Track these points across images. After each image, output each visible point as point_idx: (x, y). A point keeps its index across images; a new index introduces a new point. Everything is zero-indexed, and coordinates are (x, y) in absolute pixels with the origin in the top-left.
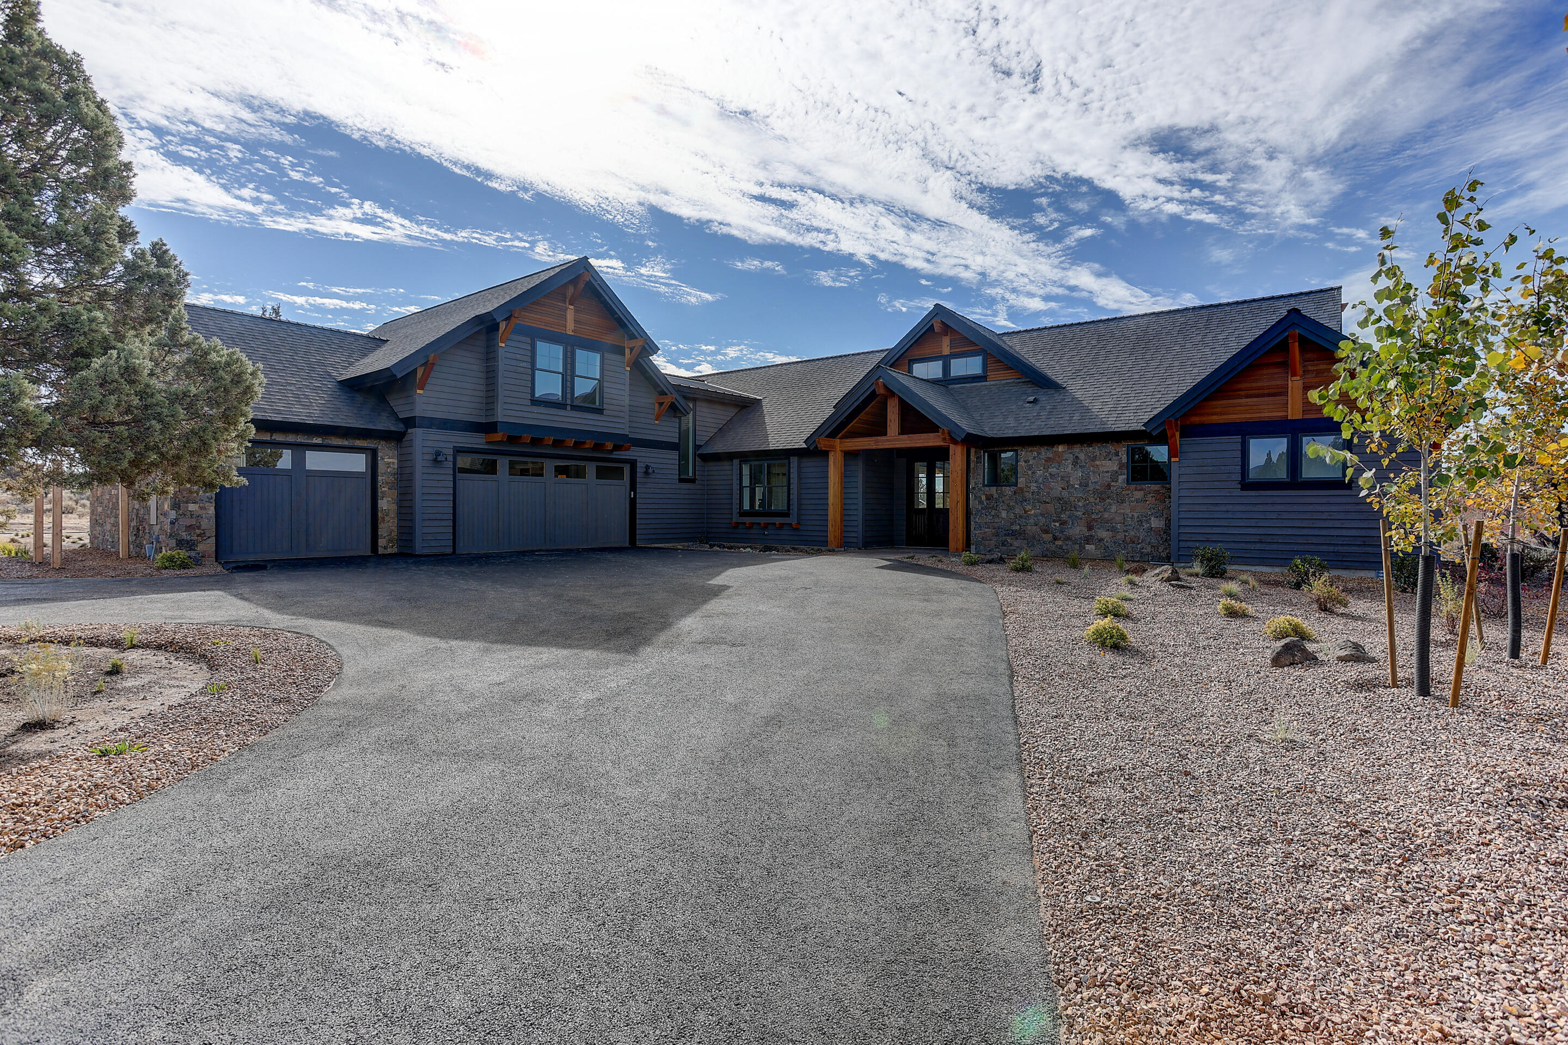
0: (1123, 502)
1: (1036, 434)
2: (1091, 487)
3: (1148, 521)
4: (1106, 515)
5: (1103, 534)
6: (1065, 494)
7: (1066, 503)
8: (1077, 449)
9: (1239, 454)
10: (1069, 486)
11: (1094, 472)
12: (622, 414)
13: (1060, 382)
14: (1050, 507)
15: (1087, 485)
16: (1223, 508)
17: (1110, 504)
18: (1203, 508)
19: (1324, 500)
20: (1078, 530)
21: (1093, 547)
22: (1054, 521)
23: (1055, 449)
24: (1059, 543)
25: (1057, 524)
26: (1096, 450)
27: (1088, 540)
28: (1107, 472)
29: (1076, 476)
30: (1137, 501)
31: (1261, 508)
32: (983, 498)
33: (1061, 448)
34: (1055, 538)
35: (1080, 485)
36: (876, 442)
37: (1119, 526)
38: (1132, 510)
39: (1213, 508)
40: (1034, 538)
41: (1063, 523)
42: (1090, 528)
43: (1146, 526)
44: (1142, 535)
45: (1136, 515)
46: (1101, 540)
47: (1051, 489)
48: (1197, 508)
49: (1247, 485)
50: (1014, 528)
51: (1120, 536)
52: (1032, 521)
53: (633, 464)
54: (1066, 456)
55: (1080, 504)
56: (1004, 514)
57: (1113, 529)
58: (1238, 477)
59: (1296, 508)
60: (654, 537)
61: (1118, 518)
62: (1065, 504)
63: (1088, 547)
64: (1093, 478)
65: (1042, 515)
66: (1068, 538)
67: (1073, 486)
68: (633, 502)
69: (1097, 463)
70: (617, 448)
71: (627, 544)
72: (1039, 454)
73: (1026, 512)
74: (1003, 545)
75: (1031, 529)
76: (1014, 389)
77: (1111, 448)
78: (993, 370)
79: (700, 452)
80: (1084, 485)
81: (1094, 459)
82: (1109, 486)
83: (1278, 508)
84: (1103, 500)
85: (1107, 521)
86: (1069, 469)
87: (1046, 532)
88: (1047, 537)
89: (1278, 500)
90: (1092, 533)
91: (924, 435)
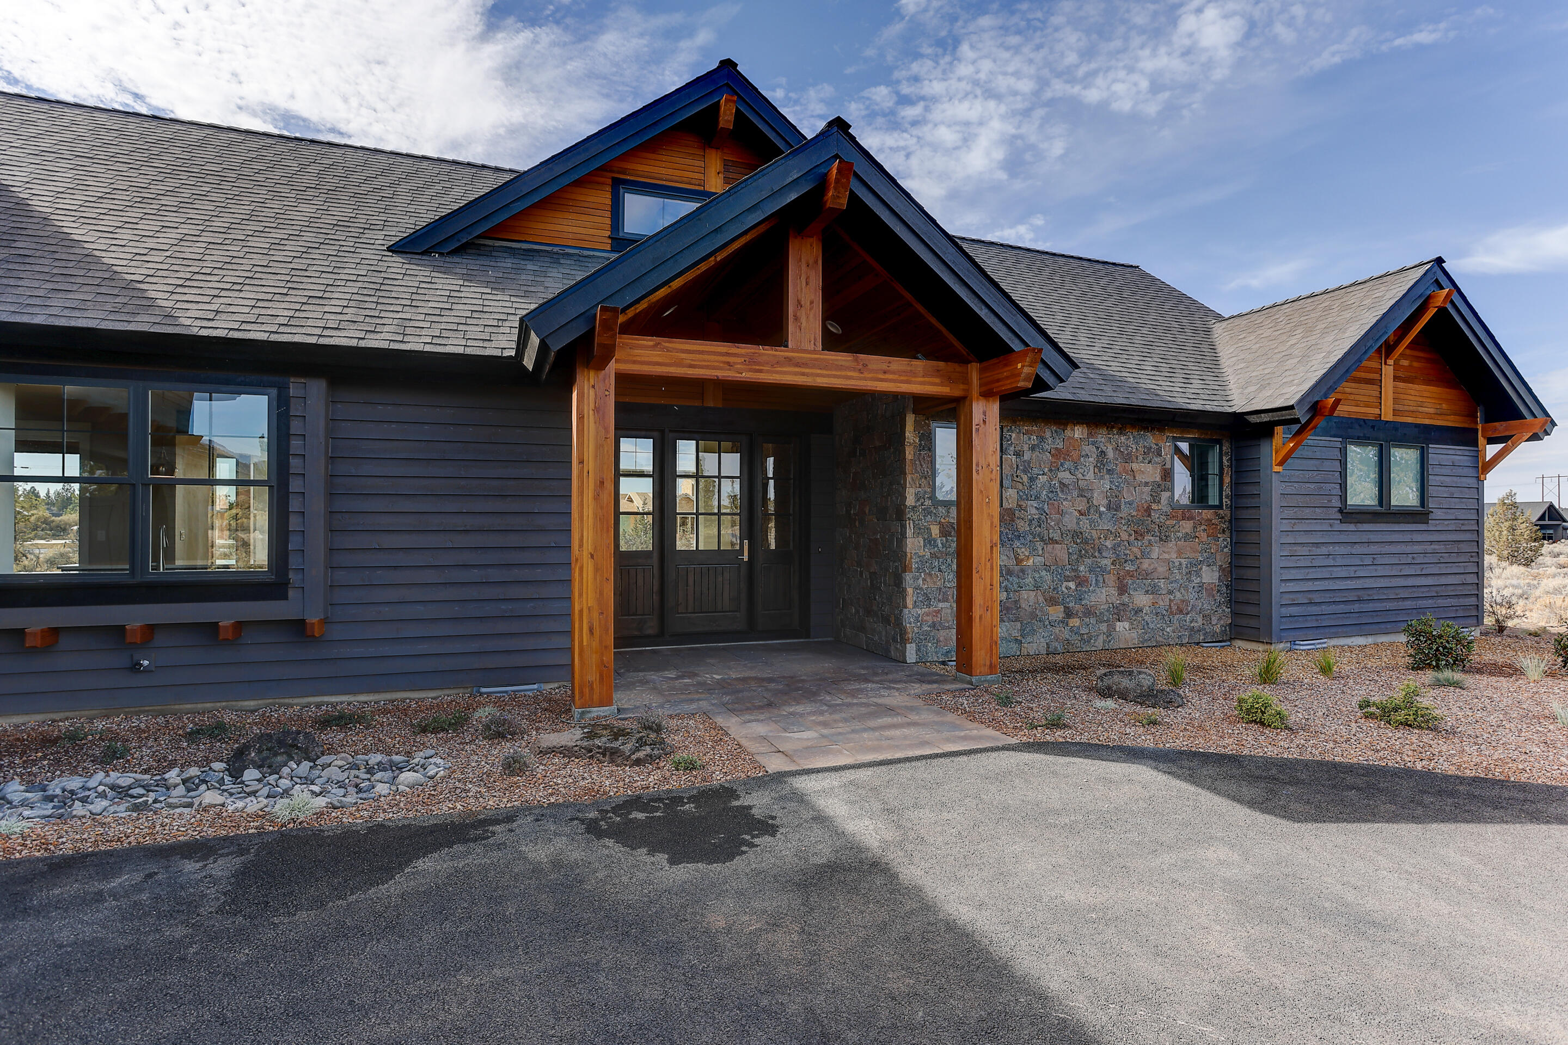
0: (1168, 539)
2: (1125, 511)
3: (1198, 574)
4: (1146, 565)
5: (1141, 599)
6: (1085, 524)
7: (1086, 542)
8: (1102, 437)
10: (1091, 508)
11: (1129, 483)
14: (1060, 552)
15: (1118, 508)
16: (1324, 550)
19: (1407, 537)
20: (1104, 595)
21: (1126, 624)
22: (1067, 578)
23: (1068, 432)
24: (1075, 622)
25: (1072, 585)
26: (1131, 441)
27: (1119, 612)
28: (1146, 484)
29: (1101, 488)
30: (1186, 537)
31: (1359, 549)
32: (935, 530)
33: (1078, 432)
34: (1069, 614)
35: (1109, 508)
36: (753, 359)
37: (1162, 583)
38: (1180, 553)
40: (1033, 616)
41: (1081, 582)
42: (1122, 590)
43: (1197, 581)
44: (1191, 596)
45: (1184, 562)
46: (1138, 611)
47: (1062, 513)
51: (1163, 603)
52: (1029, 580)
54: (1085, 448)
55: (1109, 544)
57: (1153, 591)
58: (1336, 503)
61: (1162, 569)
62: (1084, 545)
64: (1127, 495)
65: (1047, 567)
66: (1088, 612)
67: (1097, 509)
69: (1135, 466)
72: (1042, 439)
73: (1018, 561)
77: (1150, 439)
80: (1114, 506)
81: (1128, 458)
82: (1148, 511)
83: (1374, 549)
84: (1139, 535)
85: (1147, 575)
86: (1090, 476)
87: (1052, 601)
88: (1056, 613)
89: (1373, 537)
90: (1125, 598)
91: (898, 364)
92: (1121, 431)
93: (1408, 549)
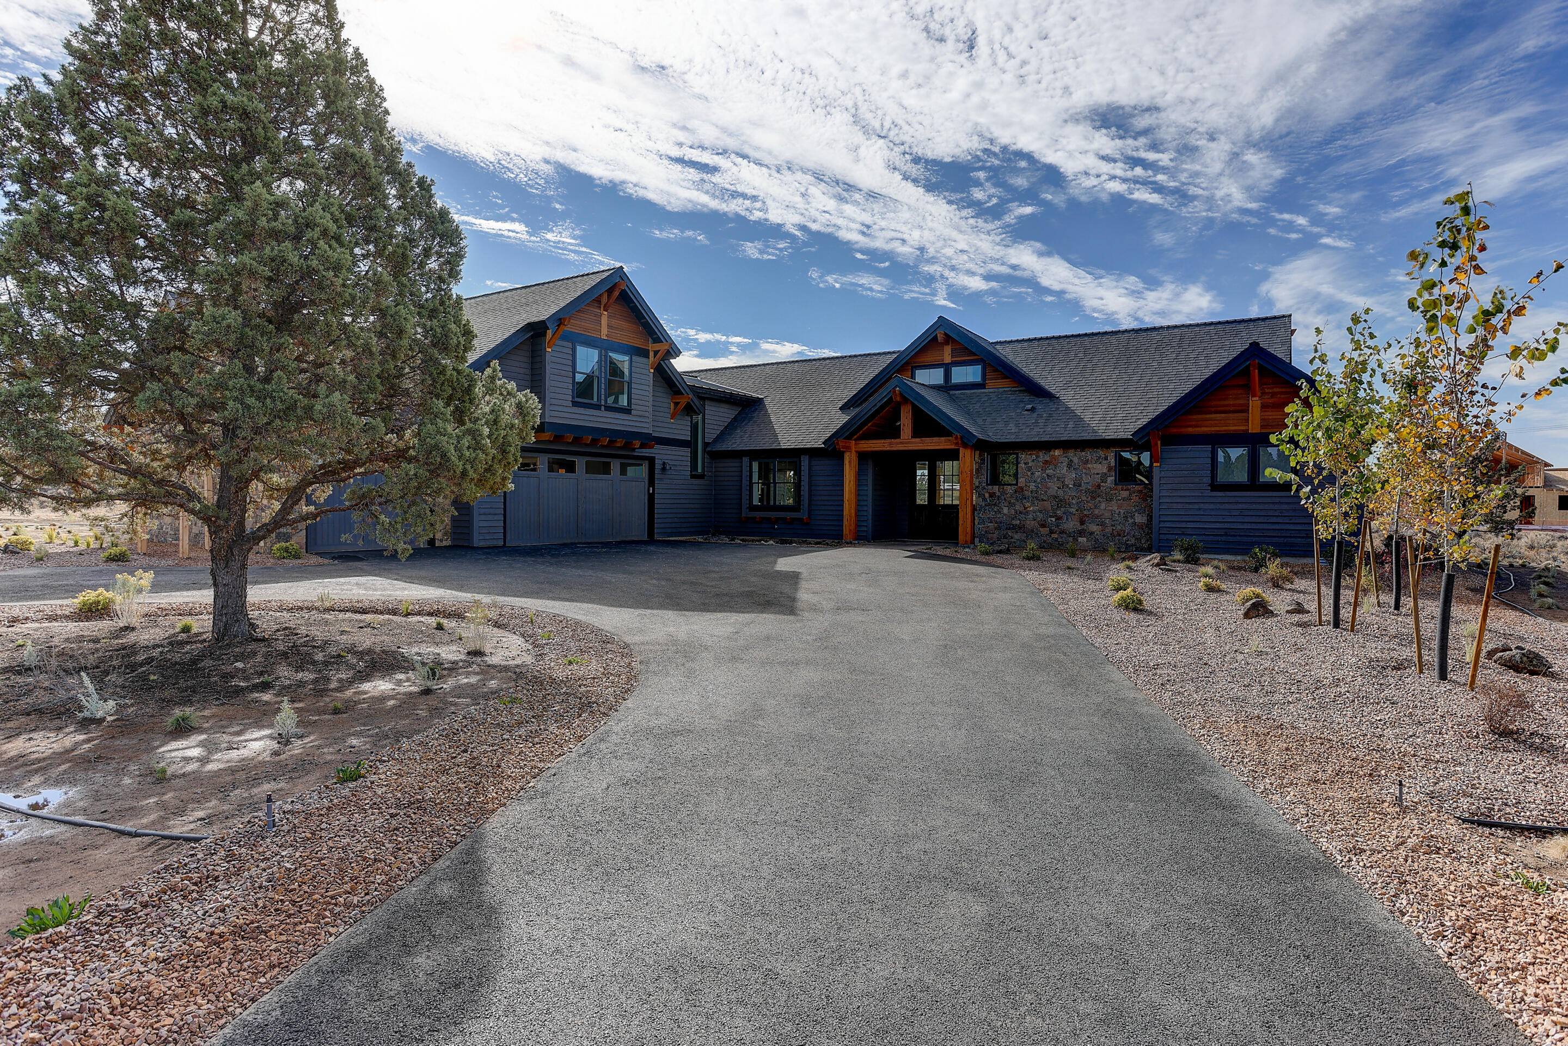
0: (1111, 500)
1: (1037, 439)
2: (1083, 487)
3: (1132, 517)
4: (1096, 512)
5: (1094, 528)
6: (1060, 493)
7: (1061, 500)
8: (1071, 453)
9: (1209, 461)
10: (1064, 485)
11: (1086, 474)
12: (647, 414)
13: (1053, 392)
14: (1047, 505)
15: (1080, 485)
16: (1196, 506)
17: (1100, 502)
18: (1180, 506)
19: (1277, 500)
20: (1071, 525)
21: (1085, 539)
22: (1051, 517)
23: (1052, 453)
24: (1055, 536)
25: (1053, 519)
26: (1088, 454)
27: (1081, 533)
28: (1098, 474)
29: (1070, 477)
30: (1124, 499)
31: (1227, 506)
32: (987, 495)
33: (1057, 453)
34: (1052, 532)
35: (1074, 485)
36: (890, 444)
37: (1107, 521)
38: (1119, 507)
39: (1187, 506)
40: (1032, 531)
41: (1059, 518)
42: (1082, 523)
43: (1131, 521)
44: (1127, 529)
45: (1122, 511)
46: (1092, 533)
47: (1048, 488)
48: (1175, 506)
49: (1216, 487)
50: (1014, 522)
51: (1109, 530)
52: (1031, 516)
53: (651, 461)
54: (1061, 459)
55: (1074, 502)
56: (1005, 510)
57: (1102, 524)
58: (1208, 480)
59: (1254, 506)
60: (669, 530)
61: (1107, 514)
62: (1060, 502)
63: (1080, 539)
64: (1085, 480)
65: (1040, 511)
66: (1062, 532)
67: (1068, 486)
68: (651, 498)
69: (1089, 466)
70: (643, 446)
71: (645, 538)
72: (1038, 457)
73: (1025, 508)
74: (1005, 537)
75: (1030, 524)
76: (1013, 397)
77: (1101, 453)
78: (992, 379)
79: (708, 449)
80: (1077, 485)
81: (1087, 462)
82: (1099, 486)
83: (1240, 506)
84: (1093, 498)
85: (1097, 517)
86: (1064, 471)
87: (1043, 526)
88: (1045, 531)
89: (1240, 500)
90: (1084, 527)
91: (936, 439)
92: (1082, 450)
93: (1276, 507)
